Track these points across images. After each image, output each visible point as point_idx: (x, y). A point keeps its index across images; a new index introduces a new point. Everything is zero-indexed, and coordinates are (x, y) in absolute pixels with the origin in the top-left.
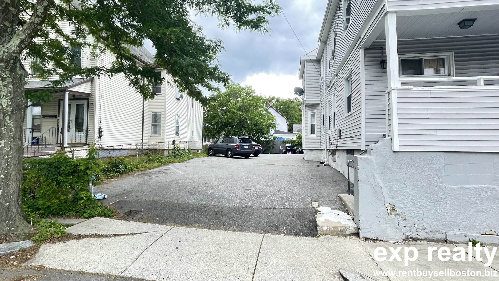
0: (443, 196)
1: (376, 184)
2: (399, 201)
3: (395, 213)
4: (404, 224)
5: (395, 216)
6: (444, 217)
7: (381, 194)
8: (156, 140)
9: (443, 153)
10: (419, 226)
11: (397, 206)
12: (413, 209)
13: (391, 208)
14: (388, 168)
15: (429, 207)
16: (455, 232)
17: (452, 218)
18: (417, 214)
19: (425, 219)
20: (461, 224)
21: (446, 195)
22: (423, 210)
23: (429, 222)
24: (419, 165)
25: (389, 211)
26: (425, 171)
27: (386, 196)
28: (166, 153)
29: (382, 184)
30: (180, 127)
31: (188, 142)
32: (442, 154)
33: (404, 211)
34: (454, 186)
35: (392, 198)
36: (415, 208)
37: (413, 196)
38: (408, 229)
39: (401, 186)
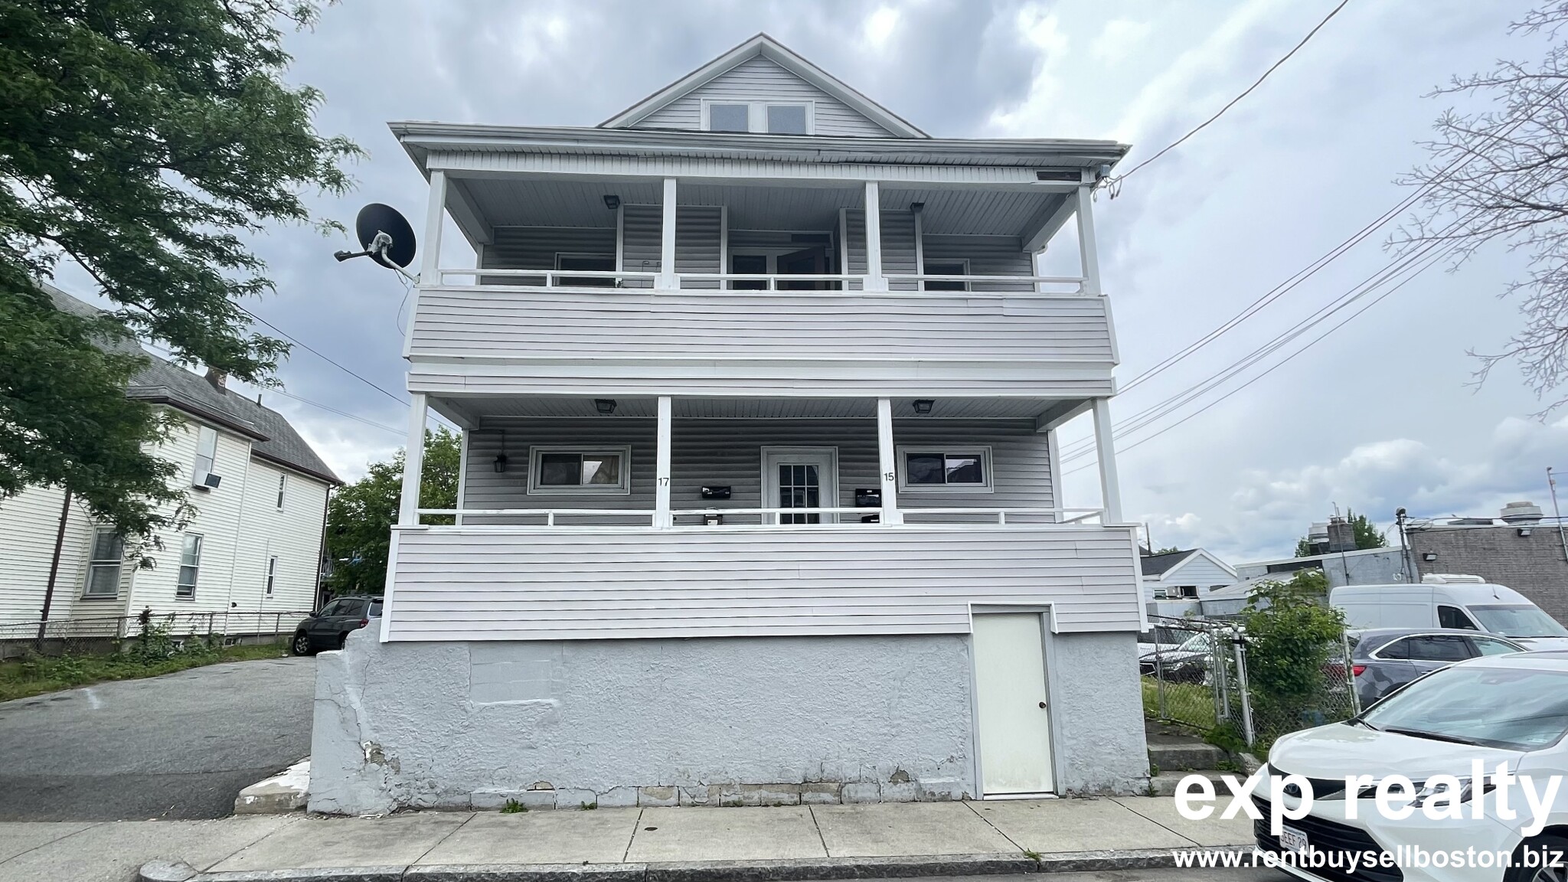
0: (467, 723)
1: (345, 705)
2: (389, 735)
3: (381, 759)
4: (396, 780)
5: (378, 767)
6: (467, 762)
7: (355, 725)
8: (101, 609)
9: (467, 644)
10: (424, 782)
11: (385, 745)
12: (412, 750)
13: (373, 750)
14: (372, 674)
15: (443, 744)
16: (483, 790)
17: (481, 762)
18: (421, 760)
19: (436, 769)
20: (496, 773)
21: (471, 720)
22: (431, 752)
23: (441, 774)
24: (426, 666)
25: (368, 756)
26: (436, 677)
27: (364, 726)
28: (127, 648)
29: (357, 704)
30: (200, 570)
31: (212, 614)
32: (465, 647)
33: (396, 756)
34: (486, 704)
35: (376, 730)
36: (417, 747)
37: (414, 726)
38: (404, 789)
39: (395, 708)
